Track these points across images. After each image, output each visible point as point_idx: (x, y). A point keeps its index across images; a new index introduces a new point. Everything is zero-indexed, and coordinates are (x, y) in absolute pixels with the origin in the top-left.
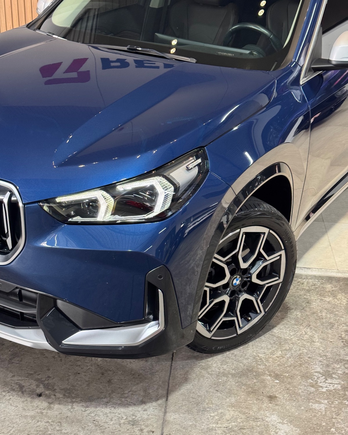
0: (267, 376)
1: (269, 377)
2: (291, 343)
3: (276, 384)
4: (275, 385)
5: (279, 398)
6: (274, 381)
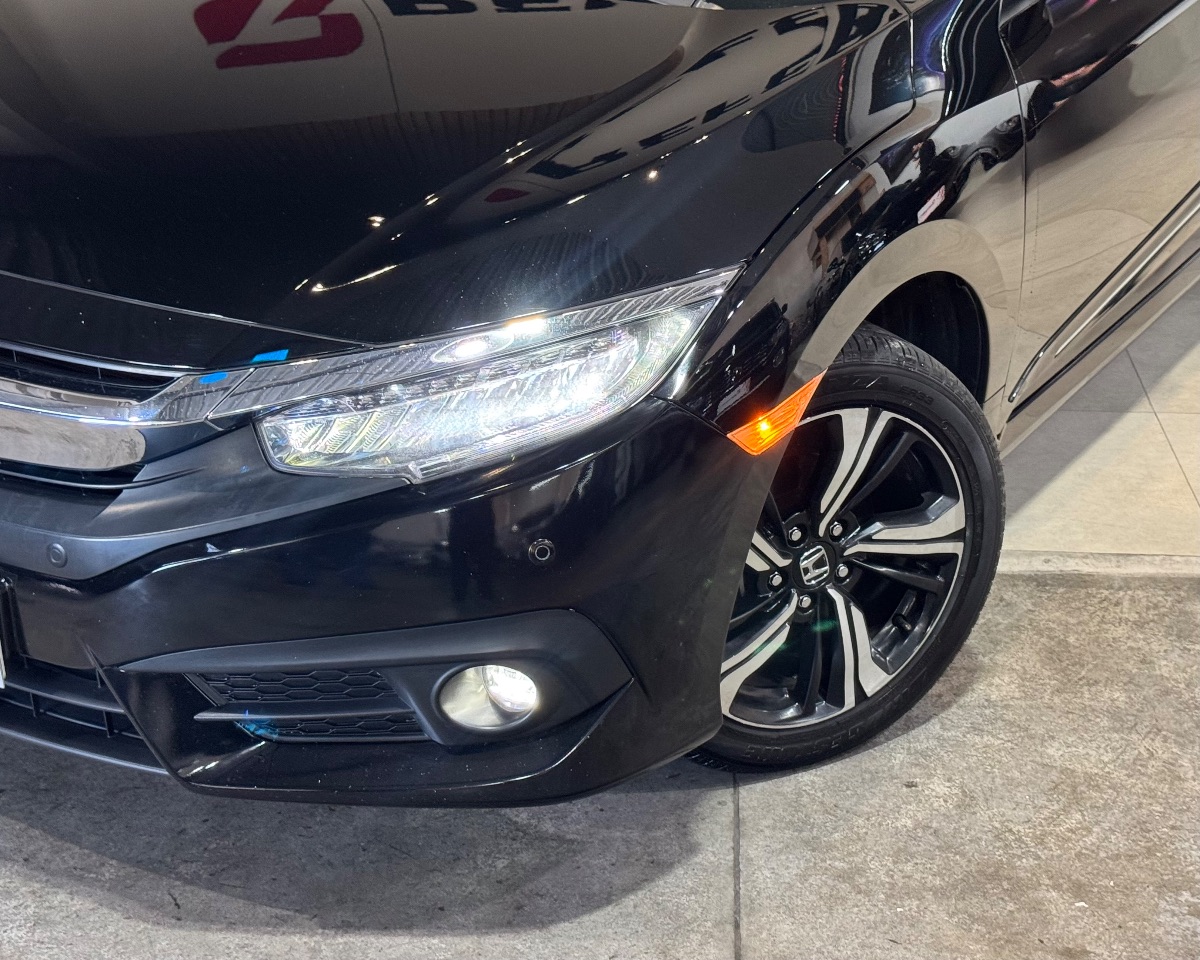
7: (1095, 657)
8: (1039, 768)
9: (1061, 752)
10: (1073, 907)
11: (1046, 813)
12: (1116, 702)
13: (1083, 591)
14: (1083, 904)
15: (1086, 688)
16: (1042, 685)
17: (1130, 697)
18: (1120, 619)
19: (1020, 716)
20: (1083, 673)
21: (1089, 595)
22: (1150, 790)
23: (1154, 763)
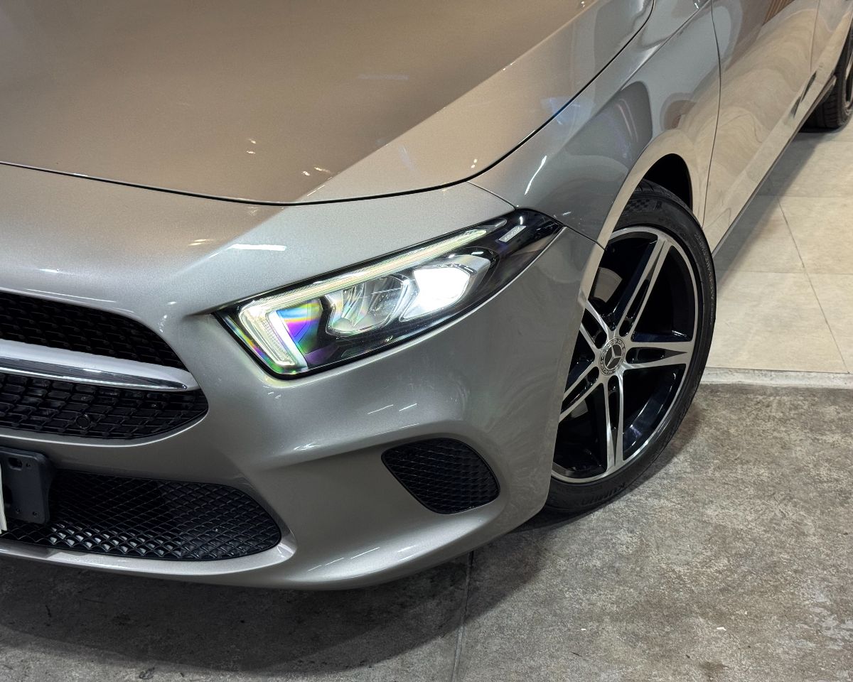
0: (697, 617)
1: (701, 620)
2: (750, 540)
3: (720, 636)
4: (718, 639)
5: (730, 669)
6: (715, 628)
7: (749, 444)
8: (700, 525)
9: (717, 513)
10: (715, 631)
11: (701, 557)
12: (761, 477)
13: (744, 396)
14: (723, 628)
15: (739, 466)
16: (708, 463)
17: (772, 474)
18: (769, 416)
19: (689, 485)
20: (739, 455)
21: (747, 399)
22: (782, 542)
23: (785, 522)
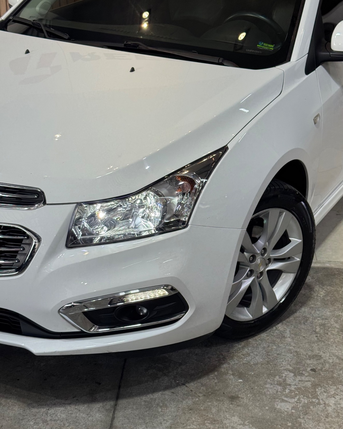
0: (230, 376)
4: (238, 385)
5: (242, 398)
6: (237, 380)
